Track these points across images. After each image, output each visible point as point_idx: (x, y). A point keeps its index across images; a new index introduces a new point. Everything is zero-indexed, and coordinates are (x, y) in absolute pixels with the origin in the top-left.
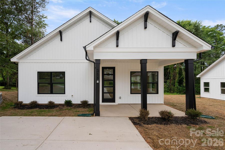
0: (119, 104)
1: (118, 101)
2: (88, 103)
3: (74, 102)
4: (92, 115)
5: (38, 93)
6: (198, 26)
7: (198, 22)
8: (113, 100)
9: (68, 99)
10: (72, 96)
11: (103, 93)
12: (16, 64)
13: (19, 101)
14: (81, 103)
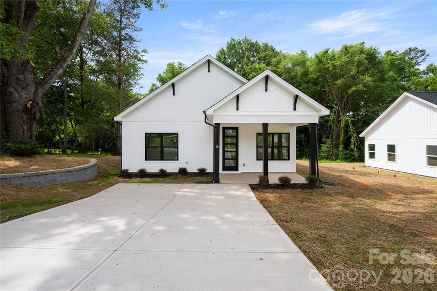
0: (243, 173)
1: (241, 169)
2: (206, 171)
3: (189, 170)
4: (212, 182)
5: (146, 160)
6: (373, 53)
7: (373, 48)
8: (236, 168)
9: (183, 166)
10: (187, 163)
11: (224, 159)
12: (119, 124)
13: (122, 169)
14: (198, 172)
